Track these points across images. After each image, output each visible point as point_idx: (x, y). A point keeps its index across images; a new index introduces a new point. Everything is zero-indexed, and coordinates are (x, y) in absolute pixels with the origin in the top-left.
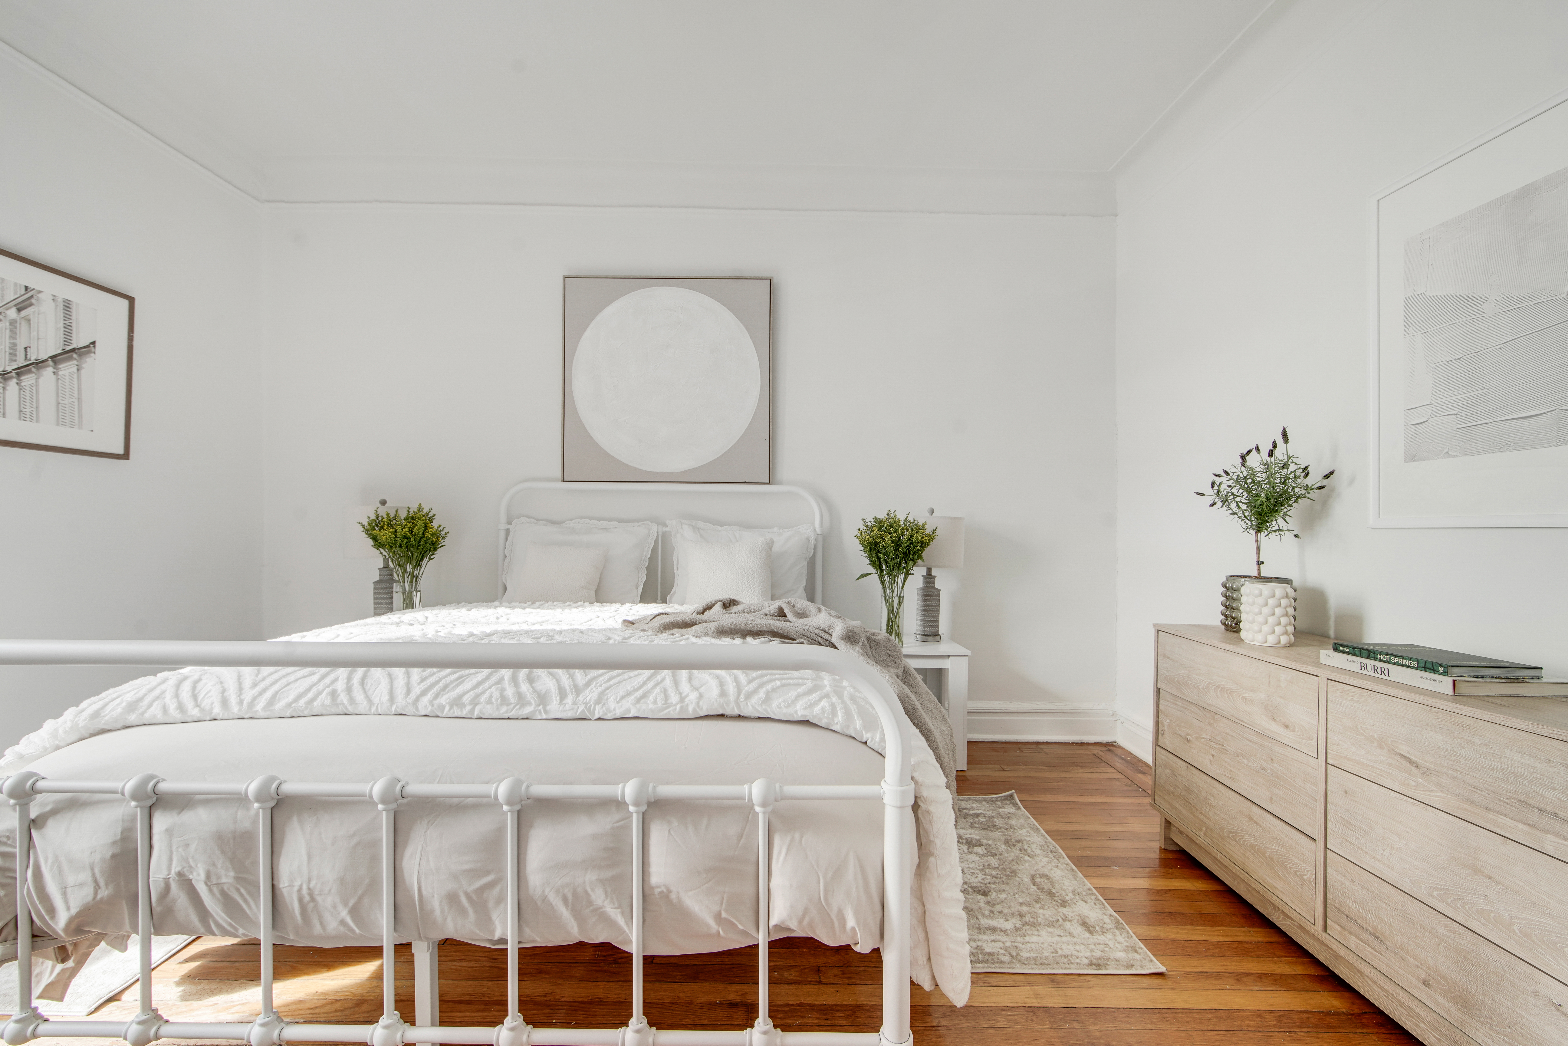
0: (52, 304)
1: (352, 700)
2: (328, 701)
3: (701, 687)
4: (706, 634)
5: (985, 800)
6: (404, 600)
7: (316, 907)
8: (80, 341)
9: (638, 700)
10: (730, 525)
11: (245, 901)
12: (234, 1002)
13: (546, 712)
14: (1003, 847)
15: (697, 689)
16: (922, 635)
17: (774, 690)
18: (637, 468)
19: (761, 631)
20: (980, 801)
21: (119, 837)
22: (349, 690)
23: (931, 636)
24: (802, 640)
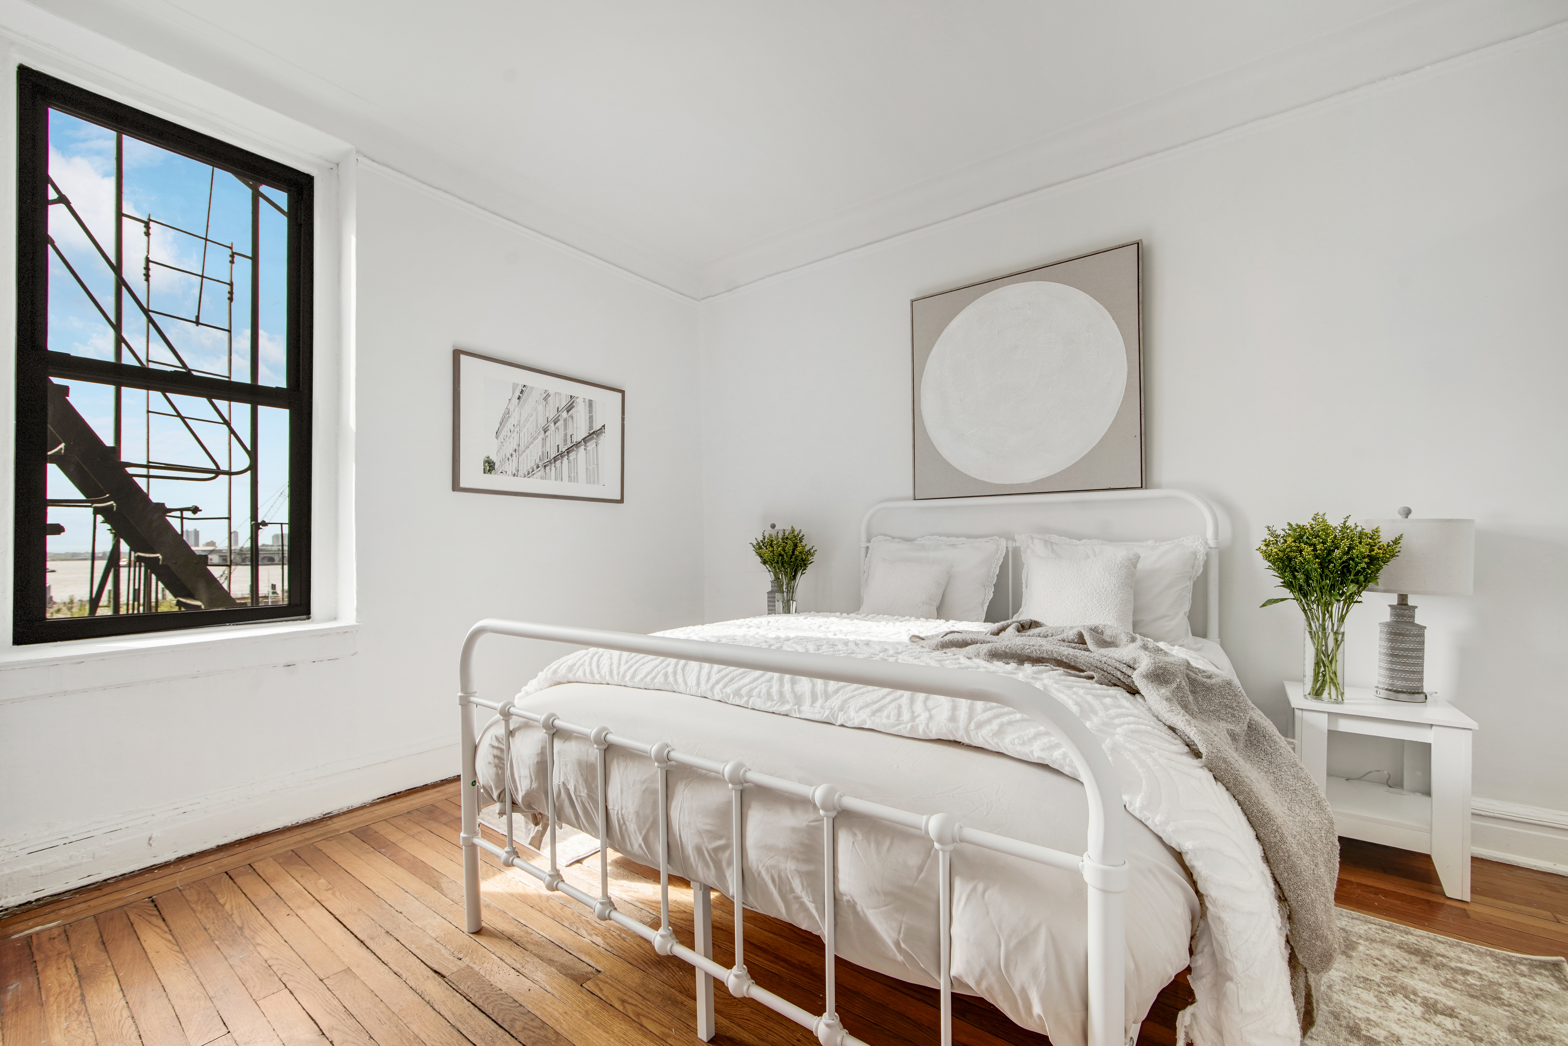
0: (583, 404)
1: (676, 681)
2: (662, 680)
3: (934, 708)
4: (978, 655)
5: (1492, 955)
6: (783, 607)
7: (626, 828)
8: (597, 426)
9: (874, 713)
10: (1090, 538)
11: (593, 813)
12: (631, 888)
13: (800, 712)
14: (1503, 1034)
15: (929, 711)
16: (1387, 689)
17: (1010, 723)
18: (986, 482)
19: (1043, 658)
20: (1480, 954)
21: (540, 751)
22: (675, 673)
23: (1405, 692)
24: (1092, 673)
